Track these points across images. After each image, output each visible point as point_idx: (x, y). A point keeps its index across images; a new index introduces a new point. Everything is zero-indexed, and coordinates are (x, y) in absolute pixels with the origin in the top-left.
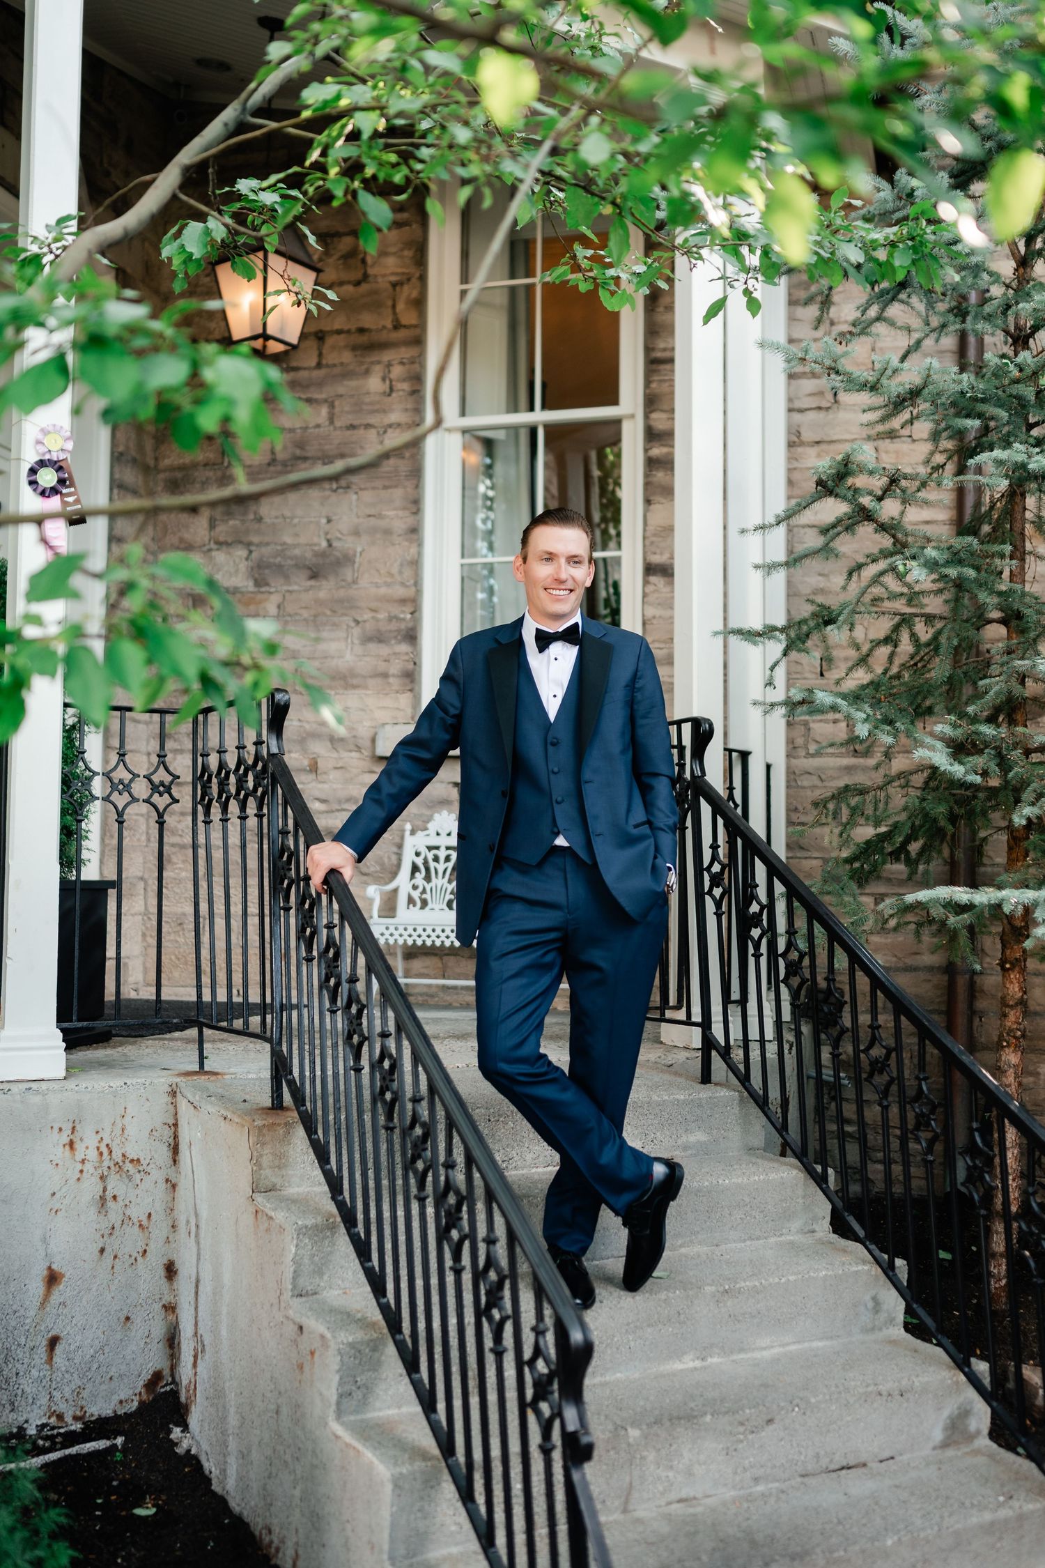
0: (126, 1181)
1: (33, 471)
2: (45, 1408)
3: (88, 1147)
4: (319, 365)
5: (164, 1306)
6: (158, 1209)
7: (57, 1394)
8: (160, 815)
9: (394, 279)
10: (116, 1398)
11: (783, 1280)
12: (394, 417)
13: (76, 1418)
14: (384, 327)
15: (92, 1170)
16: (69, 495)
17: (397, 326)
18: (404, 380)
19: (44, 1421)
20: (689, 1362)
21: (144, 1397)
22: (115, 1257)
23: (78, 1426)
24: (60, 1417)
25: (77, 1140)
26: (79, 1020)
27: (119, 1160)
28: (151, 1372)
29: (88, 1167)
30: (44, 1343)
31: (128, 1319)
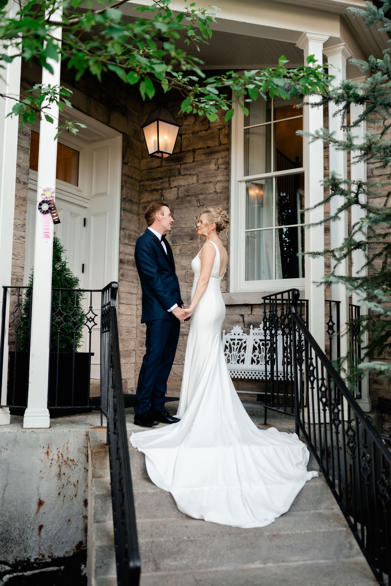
0: (69, 468)
1: (40, 204)
2: (37, 552)
3: (54, 454)
4: (194, 161)
5: (84, 517)
6: (81, 479)
7: (42, 547)
8: (90, 330)
9: (219, 127)
10: (64, 551)
11: (303, 532)
12: (219, 178)
13: (49, 557)
14: (216, 145)
15: (55, 463)
16: (54, 213)
17: (220, 144)
18: (223, 164)
19: (37, 557)
20: (257, 565)
21: (76, 551)
22: (64, 496)
23: (49, 560)
24: (43, 556)
25: (50, 451)
26: (58, 406)
27: (66, 459)
28: (78, 541)
29: (54, 462)
30: (37, 527)
31: (69, 520)
